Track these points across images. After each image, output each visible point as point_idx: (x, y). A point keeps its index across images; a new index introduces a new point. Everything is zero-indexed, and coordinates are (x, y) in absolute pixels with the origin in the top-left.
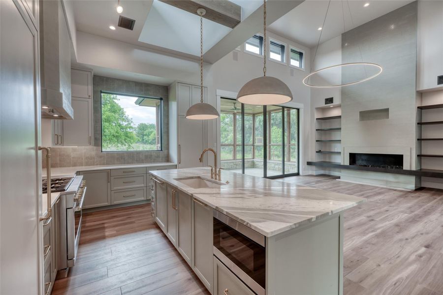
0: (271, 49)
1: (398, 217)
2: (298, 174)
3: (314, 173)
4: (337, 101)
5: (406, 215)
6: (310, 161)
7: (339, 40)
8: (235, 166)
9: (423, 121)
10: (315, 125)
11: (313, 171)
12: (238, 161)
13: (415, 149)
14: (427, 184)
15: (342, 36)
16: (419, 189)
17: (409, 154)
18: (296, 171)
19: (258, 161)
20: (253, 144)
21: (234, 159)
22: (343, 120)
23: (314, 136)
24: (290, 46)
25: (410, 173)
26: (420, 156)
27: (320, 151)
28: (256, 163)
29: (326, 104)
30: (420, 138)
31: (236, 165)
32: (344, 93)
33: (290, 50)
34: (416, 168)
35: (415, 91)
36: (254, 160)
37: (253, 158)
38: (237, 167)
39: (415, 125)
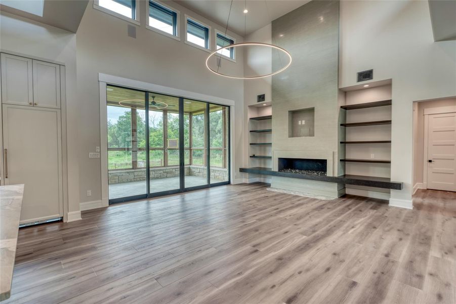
0: (188, 30)
1: (293, 241)
2: (228, 183)
3: (247, 181)
4: (268, 99)
5: (304, 237)
6: (243, 167)
7: (268, 28)
8: (165, 174)
9: (347, 122)
10: (249, 127)
11: (247, 179)
12: (169, 168)
13: (337, 153)
14: (350, 191)
15: (272, 24)
16: (344, 196)
17: (332, 159)
18: (226, 180)
19: (194, 168)
20: (190, 147)
21: (164, 166)
22: (273, 120)
23: (247, 138)
24: (215, 30)
25: (332, 180)
26: (344, 161)
27: (254, 155)
28: (193, 170)
29: (258, 102)
30: (343, 141)
31: (167, 173)
32: (275, 90)
33: (216, 35)
34: (338, 174)
35: (337, 88)
36: (190, 166)
37: (190, 164)
38: (168, 175)
39: (337, 126)
